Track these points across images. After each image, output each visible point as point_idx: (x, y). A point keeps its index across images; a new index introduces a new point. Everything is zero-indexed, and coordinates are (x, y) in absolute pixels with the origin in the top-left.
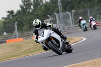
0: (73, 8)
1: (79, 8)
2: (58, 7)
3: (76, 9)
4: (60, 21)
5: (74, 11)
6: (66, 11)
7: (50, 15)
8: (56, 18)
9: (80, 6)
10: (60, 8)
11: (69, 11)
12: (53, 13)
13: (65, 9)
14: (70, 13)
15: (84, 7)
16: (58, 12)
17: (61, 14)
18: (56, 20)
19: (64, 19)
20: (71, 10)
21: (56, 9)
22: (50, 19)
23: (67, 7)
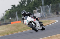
0: (50, 3)
1: (54, 3)
2: (42, 2)
3: (53, 4)
4: (43, 11)
5: (51, 5)
6: (46, 5)
7: (37, 7)
8: (40, 9)
9: (55, 2)
10: (43, 3)
11: (48, 5)
12: (39, 6)
13: (46, 4)
14: (49, 6)
15: (57, 3)
16: (42, 6)
17: (44, 7)
18: (40, 10)
19: (45, 9)
20: (50, 4)
21: (41, 4)
22: (37, 10)
23: (47, 3)
